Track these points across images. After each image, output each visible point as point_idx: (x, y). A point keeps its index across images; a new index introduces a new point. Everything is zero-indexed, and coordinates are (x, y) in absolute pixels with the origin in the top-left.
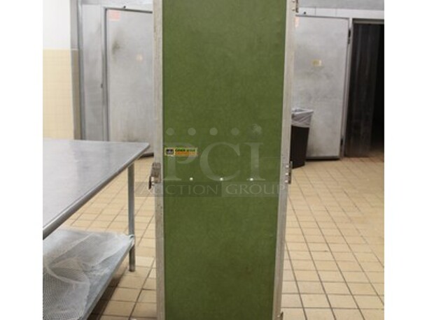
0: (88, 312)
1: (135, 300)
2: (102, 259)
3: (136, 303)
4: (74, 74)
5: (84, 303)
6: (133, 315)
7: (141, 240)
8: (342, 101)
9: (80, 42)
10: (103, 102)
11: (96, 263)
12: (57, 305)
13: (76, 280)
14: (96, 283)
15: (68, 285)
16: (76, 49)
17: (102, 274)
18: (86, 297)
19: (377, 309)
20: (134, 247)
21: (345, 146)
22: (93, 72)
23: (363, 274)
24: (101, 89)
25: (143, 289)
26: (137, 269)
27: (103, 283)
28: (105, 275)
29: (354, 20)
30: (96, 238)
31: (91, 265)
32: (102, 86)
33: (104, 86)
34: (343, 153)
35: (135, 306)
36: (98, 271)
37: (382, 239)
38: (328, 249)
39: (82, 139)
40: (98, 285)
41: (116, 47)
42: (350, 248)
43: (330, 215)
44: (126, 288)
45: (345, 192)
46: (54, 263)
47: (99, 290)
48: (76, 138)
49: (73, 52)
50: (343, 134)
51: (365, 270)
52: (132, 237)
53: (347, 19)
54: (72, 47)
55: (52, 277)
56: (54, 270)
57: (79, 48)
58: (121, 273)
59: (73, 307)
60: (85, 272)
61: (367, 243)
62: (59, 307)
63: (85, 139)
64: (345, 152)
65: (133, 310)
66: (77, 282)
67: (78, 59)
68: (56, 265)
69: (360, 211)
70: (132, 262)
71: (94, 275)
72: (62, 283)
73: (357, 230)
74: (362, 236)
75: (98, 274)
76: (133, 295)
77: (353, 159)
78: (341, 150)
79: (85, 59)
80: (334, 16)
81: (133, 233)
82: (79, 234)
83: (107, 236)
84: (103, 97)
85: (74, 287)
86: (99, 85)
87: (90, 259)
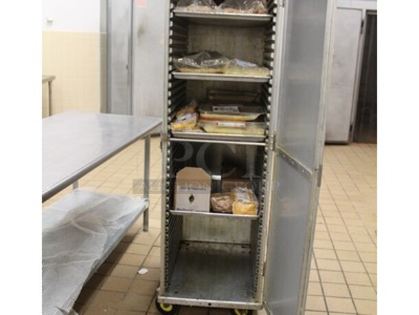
0: (105, 256)
1: (146, 254)
2: (120, 217)
3: (147, 256)
4: (102, 56)
5: (102, 249)
6: (144, 265)
7: (155, 207)
8: (352, 89)
9: (109, 25)
10: (128, 82)
11: (114, 219)
12: (80, 249)
13: (96, 231)
14: (112, 235)
15: (89, 235)
16: (105, 33)
17: (119, 228)
18: (103, 245)
19: (359, 273)
20: (147, 209)
21: (354, 132)
22: (119, 54)
23: (352, 244)
24: (126, 71)
25: (153, 246)
26: (149, 229)
27: (118, 235)
28: (121, 229)
29: (367, 11)
30: (115, 200)
31: (109, 220)
32: (127, 67)
33: (130, 67)
34: (352, 139)
35: (145, 259)
36: (115, 226)
37: (375, 215)
38: (323, 222)
39: (107, 112)
40: (113, 237)
41: (141, 32)
42: (344, 222)
43: (330, 193)
44: (140, 244)
45: (348, 174)
46: (78, 217)
47: (115, 240)
48: (102, 111)
49: (102, 36)
50: (353, 120)
51: (354, 241)
52: (146, 200)
53: (361, 10)
54: (101, 30)
55: (76, 228)
56: (79, 223)
57: (107, 31)
58: (135, 232)
59: (93, 252)
60: (104, 225)
61: (360, 219)
62: (80, 251)
63: (110, 113)
64: (354, 138)
65: (144, 261)
66: (98, 234)
67: (106, 42)
68: (80, 219)
69: (359, 190)
70: (146, 222)
71: (111, 229)
72: (84, 232)
73: (353, 207)
74: (357, 213)
75: (116, 228)
76: (145, 250)
77: (361, 145)
78: (350, 136)
79: (112, 42)
80: (349, 7)
81: (148, 197)
82: (101, 196)
83: (124, 199)
84: (128, 78)
85: (94, 236)
86: (125, 67)
87: (109, 216)
